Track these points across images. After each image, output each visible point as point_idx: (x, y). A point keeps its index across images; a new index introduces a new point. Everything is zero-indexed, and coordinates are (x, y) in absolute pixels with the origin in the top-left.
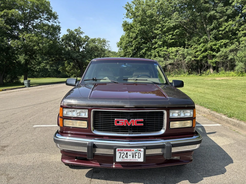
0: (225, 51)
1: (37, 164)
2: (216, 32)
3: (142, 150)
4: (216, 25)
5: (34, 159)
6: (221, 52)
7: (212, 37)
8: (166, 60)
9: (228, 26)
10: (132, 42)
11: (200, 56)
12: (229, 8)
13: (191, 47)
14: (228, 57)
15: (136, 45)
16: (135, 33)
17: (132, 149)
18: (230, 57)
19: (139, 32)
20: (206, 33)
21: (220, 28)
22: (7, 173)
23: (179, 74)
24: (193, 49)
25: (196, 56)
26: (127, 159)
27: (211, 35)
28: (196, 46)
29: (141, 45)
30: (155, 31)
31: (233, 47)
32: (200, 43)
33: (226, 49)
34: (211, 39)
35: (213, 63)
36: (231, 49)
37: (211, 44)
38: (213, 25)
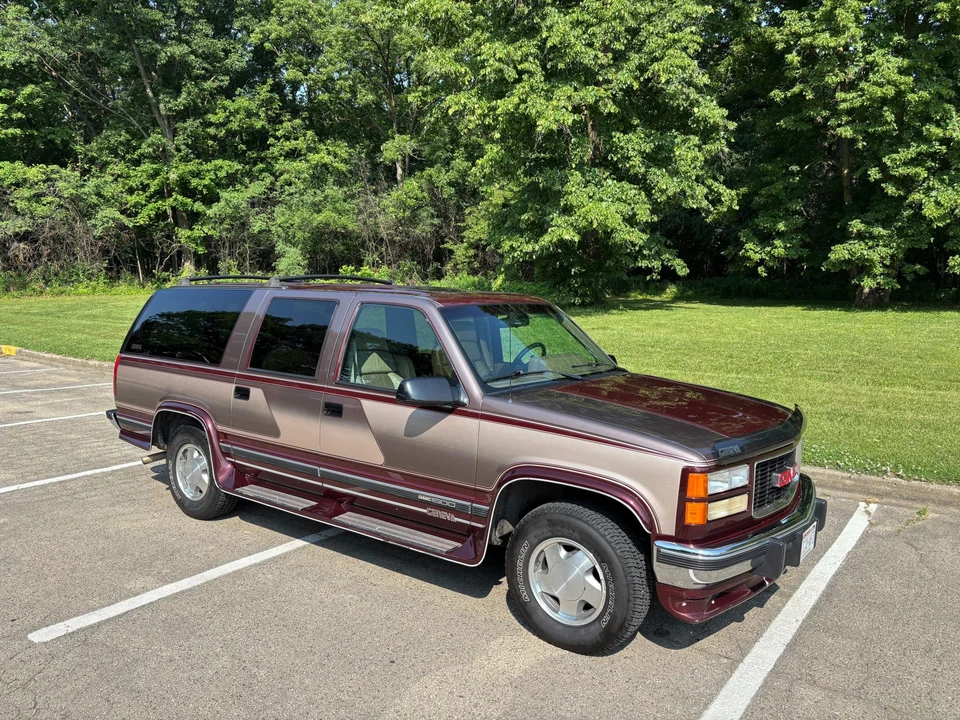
0: (233, 201)
2: (197, 128)
3: (815, 524)
4: (193, 100)
6: (222, 203)
7: (185, 144)
9: (237, 112)
11: (146, 212)
12: (234, 48)
13: (103, 168)
14: (244, 225)
18: (257, 225)
20: (155, 124)
21: (210, 116)
24: (110, 178)
25: (129, 209)
27: (177, 134)
28: (118, 168)
31: (256, 189)
32: (135, 156)
33: (236, 194)
34: (179, 150)
35: (194, 240)
36: (254, 197)
37: (184, 168)
38: (183, 99)
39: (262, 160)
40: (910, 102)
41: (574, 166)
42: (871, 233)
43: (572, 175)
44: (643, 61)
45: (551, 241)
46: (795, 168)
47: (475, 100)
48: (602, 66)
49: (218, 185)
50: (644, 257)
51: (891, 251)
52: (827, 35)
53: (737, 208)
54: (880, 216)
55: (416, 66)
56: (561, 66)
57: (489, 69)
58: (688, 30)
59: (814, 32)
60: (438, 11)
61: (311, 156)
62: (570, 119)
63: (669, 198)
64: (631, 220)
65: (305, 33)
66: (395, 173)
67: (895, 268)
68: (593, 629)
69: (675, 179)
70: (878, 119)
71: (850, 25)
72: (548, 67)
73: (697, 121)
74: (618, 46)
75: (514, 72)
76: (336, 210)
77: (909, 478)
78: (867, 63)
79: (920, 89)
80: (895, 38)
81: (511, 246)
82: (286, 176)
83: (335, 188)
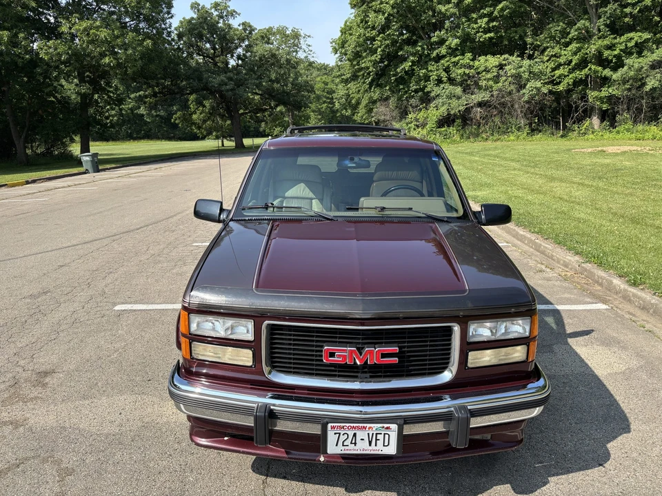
0: (636, 66)
1: (130, 431)
2: (615, 10)
3: (394, 427)
5: (120, 414)
6: (626, 68)
7: (604, 24)
8: (468, 93)
10: (373, 39)
11: (566, 81)
13: (543, 52)
14: (644, 84)
15: (386, 47)
16: (384, 14)
17: (368, 425)
18: (651, 83)
19: (395, 10)
22: (57, 455)
23: (504, 133)
24: (546, 59)
25: (555, 80)
26: (356, 448)
27: (600, 17)
28: (557, 50)
29: (401, 49)
30: (440, 6)
32: (568, 40)
33: (640, 60)
34: (599, 30)
35: (601, 99)
36: (655, 61)
37: (601, 43)
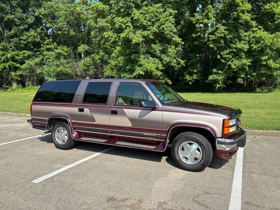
0: (30, 64)
2: (17, 41)
4: (16, 32)
6: (26, 64)
7: (13, 46)
9: (31, 36)
14: (33, 71)
18: (39, 71)
20: (3, 39)
21: (22, 37)
27: (10, 42)
31: (37, 60)
35: (17, 76)
36: (37, 63)
37: (13, 53)
38: (13, 32)
39: (39, 51)
40: (227, 38)
41: (141, 53)
42: (218, 73)
43: (141, 56)
44: (159, 24)
45: (136, 74)
46: (198, 55)
47: (112, 34)
48: (149, 25)
49: (24, 59)
50: (160, 79)
51: (223, 77)
52: (206, 20)
53: (185, 66)
54: (220, 68)
55: (88, 24)
56: (138, 25)
57: (117, 25)
58: (171, 17)
59: (203, 19)
60: (100, 8)
61: (55, 50)
62: (141, 39)
63: (167, 62)
64: (157, 69)
65: (52, 13)
66: (81, 56)
67: (224, 82)
68: (198, 164)
69: (168, 57)
70: (220, 43)
71: (212, 17)
72: (134, 25)
73: (174, 42)
74: (153, 20)
75: (125, 26)
76: (64, 67)
77: (250, 129)
78: (216, 28)
79: (230, 35)
80: (223, 21)
81: (124, 76)
82: (47, 56)
83: (64, 60)
